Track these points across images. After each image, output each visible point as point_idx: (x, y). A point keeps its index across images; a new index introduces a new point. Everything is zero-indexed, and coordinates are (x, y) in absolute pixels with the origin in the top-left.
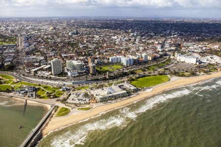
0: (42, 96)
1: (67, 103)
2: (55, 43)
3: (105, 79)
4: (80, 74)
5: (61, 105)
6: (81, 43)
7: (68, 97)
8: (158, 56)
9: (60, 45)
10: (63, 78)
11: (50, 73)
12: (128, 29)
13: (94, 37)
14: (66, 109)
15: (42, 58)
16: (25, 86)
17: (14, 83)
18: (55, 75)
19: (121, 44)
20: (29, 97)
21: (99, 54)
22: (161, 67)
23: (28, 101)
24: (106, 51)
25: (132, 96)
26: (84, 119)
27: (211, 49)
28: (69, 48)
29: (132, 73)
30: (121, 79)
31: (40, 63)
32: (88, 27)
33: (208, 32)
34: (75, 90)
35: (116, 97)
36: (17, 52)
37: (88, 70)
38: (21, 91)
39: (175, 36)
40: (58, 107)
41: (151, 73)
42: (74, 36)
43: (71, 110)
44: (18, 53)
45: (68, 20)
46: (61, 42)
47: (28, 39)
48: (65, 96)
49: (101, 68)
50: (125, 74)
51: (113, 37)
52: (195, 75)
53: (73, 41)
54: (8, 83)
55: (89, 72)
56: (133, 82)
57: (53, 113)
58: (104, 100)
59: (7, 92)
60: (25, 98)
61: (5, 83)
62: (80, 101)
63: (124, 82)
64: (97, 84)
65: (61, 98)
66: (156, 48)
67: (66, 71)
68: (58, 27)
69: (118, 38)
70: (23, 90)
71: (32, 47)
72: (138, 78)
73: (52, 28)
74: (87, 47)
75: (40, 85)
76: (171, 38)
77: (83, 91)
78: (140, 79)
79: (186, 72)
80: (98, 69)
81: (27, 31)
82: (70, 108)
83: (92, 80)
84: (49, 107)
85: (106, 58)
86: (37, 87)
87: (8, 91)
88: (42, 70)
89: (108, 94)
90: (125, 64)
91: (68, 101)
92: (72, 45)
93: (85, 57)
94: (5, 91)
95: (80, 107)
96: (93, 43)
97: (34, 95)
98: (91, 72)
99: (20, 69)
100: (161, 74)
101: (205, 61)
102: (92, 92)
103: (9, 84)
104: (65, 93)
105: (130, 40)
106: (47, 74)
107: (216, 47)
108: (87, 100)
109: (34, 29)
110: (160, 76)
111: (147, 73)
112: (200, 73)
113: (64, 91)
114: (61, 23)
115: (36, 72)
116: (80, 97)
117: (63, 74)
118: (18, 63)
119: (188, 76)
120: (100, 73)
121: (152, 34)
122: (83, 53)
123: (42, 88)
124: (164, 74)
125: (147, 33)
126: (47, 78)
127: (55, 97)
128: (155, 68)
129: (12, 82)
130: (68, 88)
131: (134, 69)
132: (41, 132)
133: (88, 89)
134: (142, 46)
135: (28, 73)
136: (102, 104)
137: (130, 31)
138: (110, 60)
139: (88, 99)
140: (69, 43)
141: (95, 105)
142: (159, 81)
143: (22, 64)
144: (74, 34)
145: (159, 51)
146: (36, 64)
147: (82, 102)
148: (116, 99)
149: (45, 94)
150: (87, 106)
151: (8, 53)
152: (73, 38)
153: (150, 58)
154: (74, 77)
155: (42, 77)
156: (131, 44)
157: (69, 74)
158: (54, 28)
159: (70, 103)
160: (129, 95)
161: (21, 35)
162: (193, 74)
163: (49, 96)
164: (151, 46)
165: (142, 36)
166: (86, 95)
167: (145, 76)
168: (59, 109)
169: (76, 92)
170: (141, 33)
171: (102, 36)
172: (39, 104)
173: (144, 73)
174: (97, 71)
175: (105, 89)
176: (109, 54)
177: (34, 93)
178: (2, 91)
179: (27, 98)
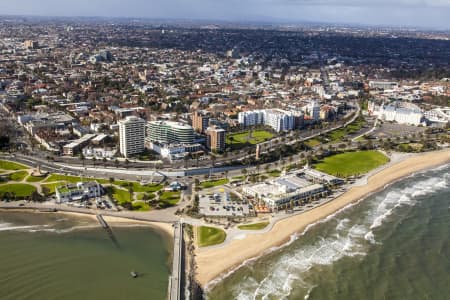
0: (133, 204)
1: (205, 216)
2: (69, 81)
3: (254, 163)
5: (197, 223)
6: (136, 82)
7: (196, 205)
8: (336, 109)
9: (85, 88)
10: (155, 162)
13: (156, 68)
14: (215, 231)
16: (79, 184)
18: (131, 156)
19: (229, 85)
20: (100, 208)
21: (202, 106)
22: (354, 134)
23: (107, 219)
24: (211, 101)
25: (335, 195)
27: (430, 94)
29: (303, 147)
32: (121, 43)
33: (401, 58)
34: (200, 189)
35: (304, 200)
37: (205, 143)
38: (73, 195)
39: (338, 65)
40: (191, 227)
41: (344, 146)
42: (104, 65)
43: (227, 231)
45: (58, 25)
48: (190, 203)
52: (435, 149)
53: (114, 77)
54: (18, 179)
55: (209, 148)
57: (187, 239)
58: (286, 205)
59: (35, 201)
60: (92, 211)
61: (10, 179)
62: (231, 211)
65: (182, 205)
66: (315, 93)
67: (152, 146)
69: (214, 71)
70: (77, 194)
71: (14, 91)
72: (322, 157)
73: (28, 44)
74: (157, 92)
75: (112, 180)
76: (330, 70)
77: (219, 189)
78: (326, 159)
79: (412, 142)
80: (227, 140)
82: (222, 227)
83: (227, 165)
84: (168, 228)
86: (104, 185)
88: (90, 144)
90: (276, 127)
91: (202, 211)
92: (117, 86)
93: (174, 114)
94: (27, 198)
95: (241, 224)
96: (165, 82)
97: (111, 204)
98: (214, 147)
99: (26, 146)
100: (364, 149)
101: (436, 119)
103: (24, 182)
104: (183, 195)
105: (243, 74)
107: (438, 89)
108: (246, 208)
110: (364, 153)
111: (336, 146)
112: (443, 143)
113: (175, 190)
114: (40, 32)
116: (225, 203)
117: (148, 153)
119: (422, 151)
122: (164, 106)
123: (118, 187)
124: (372, 148)
125: (269, 58)
127: (166, 205)
128: (345, 135)
129: (29, 176)
130: (182, 184)
131: (302, 139)
133: (228, 184)
135: (55, 153)
136: (283, 213)
138: (241, 120)
139: (247, 206)
140: (106, 81)
141: (271, 219)
142: (372, 165)
144: (102, 59)
145: (329, 100)
146: (62, 132)
147: (238, 213)
148: (306, 202)
149: (137, 201)
150: (255, 221)
152: (106, 70)
156: (251, 85)
157: (165, 152)
158: (36, 46)
159: (212, 217)
160: (329, 194)
162: (429, 146)
163: (153, 204)
164: (301, 88)
165: (264, 65)
166: (234, 198)
167: (332, 154)
168: (195, 230)
169: (206, 191)
170: (257, 58)
171: (172, 65)
172: (137, 224)
173: (330, 147)
174: (227, 146)
175: (271, 182)
176: (225, 107)
177: (106, 198)
178: (22, 198)
179: (99, 212)
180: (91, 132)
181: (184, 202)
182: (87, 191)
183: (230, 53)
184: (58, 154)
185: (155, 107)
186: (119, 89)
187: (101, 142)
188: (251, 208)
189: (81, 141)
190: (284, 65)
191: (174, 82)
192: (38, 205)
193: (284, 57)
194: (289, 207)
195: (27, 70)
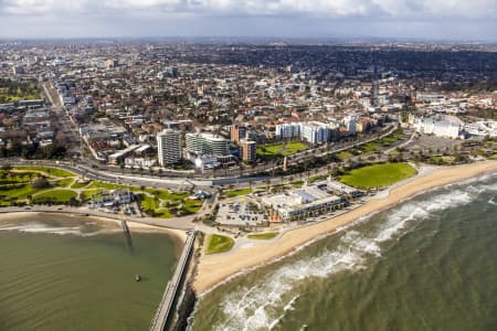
0: (157, 211)
1: (219, 224)
2: (133, 95)
3: (280, 173)
4: (223, 165)
5: (210, 231)
6: (193, 96)
7: (215, 214)
8: (375, 122)
9: (146, 102)
10: (188, 172)
11: (153, 161)
12: (284, 66)
13: (215, 83)
14: (224, 239)
15: (121, 129)
16: (112, 191)
17: (78, 185)
18: (167, 166)
19: (281, 98)
20: (126, 214)
21: (246, 119)
22: (387, 146)
23: (129, 224)
24: (257, 114)
25: (352, 207)
27: (477, 107)
28: (169, 106)
29: (334, 158)
30: (317, 171)
31: (121, 140)
32: (190, 60)
33: (456, 71)
34: (223, 198)
35: (320, 211)
36: (53, 117)
37: (237, 154)
38: (105, 201)
39: (391, 79)
40: (203, 235)
41: (373, 158)
42: (169, 80)
43: (236, 240)
44: (57, 119)
45: (140, 45)
46: (148, 95)
47: (68, 87)
48: (209, 211)
49: (264, 150)
50: (319, 163)
51: (257, 83)
52: (467, 162)
53: (174, 91)
54: (64, 185)
55: (241, 160)
56: (344, 178)
57: (196, 246)
58: (299, 216)
59: (72, 205)
60: (119, 216)
61: (58, 185)
62: (246, 220)
63: (325, 178)
64: (269, 182)
65: (201, 213)
66: (361, 107)
67: (189, 157)
68: (121, 62)
69: (269, 85)
70: (109, 201)
71: (84, 105)
72: (350, 169)
73: (110, 62)
74: (210, 105)
75: (143, 188)
76: (382, 83)
77: (242, 199)
78: (354, 172)
79: (445, 155)
80: (260, 152)
81: (53, 69)
82: (232, 236)
83: (254, 176)
84: (182, 235)
85: (266, 128)
86: (136, 193)
87: (74, 203)
88: (132, 154)
89: (303, 203)
90: (311, 139)
91: (218, 220)
92: (175, 100)
93: (217, 127)
94: (66, 204)
95: (252, 234)
96: (220, 96)
97: (137, 211)
98: (245, 158)
99: (79, 155)
100: (395, 161)
101: (476, 132)
102: (267, 200)
103: (69, 188)
104: (205, 204)
105: (297, 88)
106: (147, 163)
107: (486, 102)
108: (261, 218)
109: (68, 66)
110: (395, 165)
111: (365, 157)
112: (475, 156)
113: (199, 199)
114: (124, 51)
115: (120, 160)
116: (243, 211)
117: (183, 164)
118: (68, 140)
119: (453, 164)
120: (266, 159)
121: (340, 75)
122: (211, 118)
123: (148, 195)
124: (402, 161)
125: (326, 73)
126: (152, 173)
127: (186, 213)
128: (378, 148)
129: (74, 183)
130: (207, 193)
131: (334, 151)
132: (188, 287)
133: (251, 194)
134: (329, 102)
135: (101, 163)
136: (295, 224)
138: (278, 132)
139: (262, 216)
140: (166, 96)
141: (282, 229)
142: (398, 177)
143: (78, 143)
144: (169, 75)
145: (371, 113)
146: (113, 143)
147: (252, 223)
148: (321, 213)
149: (161, 208)
150: (266, 231)
151: (33, 119)
152: (169, 85)
153: (360, 127)
154: (216, 168)
156: (302, 98)
157: (198, 163)
158: (116, 64)
159: (226, 225)
160: (345, 206)
161: (46, 80)
162: (462, 159)
163: (174, 212)
164: (348, 102)
165: (319, 80)
166: (253, 208)
167: (361, 166)
168: (206, 238)
169: (228, 200)
170: (314, 73)
171: (231, 79)
172: (155, 229)
173: (360, 159)
174: (258, 156)
175: (291, 193)
176: (268, 120)
177: (135, 205)
178: (60, 203)
179: (125, 217)
180: (137, 143)
181: (205, 210)
182: (117, 198)
183: (289, 68)
184: (104, 163)
185: (202, 120)
186: (176, 103)
187: (143, 152)
188: (266, 217)
189: (126, 150)
190: (338, 79)
191: (228, 96)
192: (73, 209)
193: (341, 71)
194: (301, 218)
195: (100, 86)
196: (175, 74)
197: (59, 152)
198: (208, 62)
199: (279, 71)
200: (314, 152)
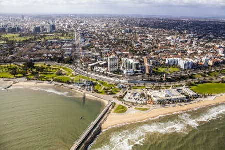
0: (99, 91)
1: (124, 101)
2: (109, 40)
3: (161, 81)
4: (136, 74)
5: (119, 103)
6: (135, 42)
7: (124, 96)
8: (221, 61)
9: (113, 43)
10: (119, 76)
11: (106, 69)
12: (184, 30)
13: (147, 37)
14: (124, 108)
15: (98, 54)
16: (84, 80)
17: (73, 76)
18: (111, 72)
19: (177, 46)
20: (87, 90)
21: (155, 54)
22: (224, 74)
23: (87, 95)
24: (161, 52)
25: (192, 102)
26: (142, 120)
28: (123, 46)
29: (191, 77)
30: (180, 83)
31: (96, 59)
32: (140, 26)
34: (131, 89)
35: (174, 102)
36: (75, 47)
37: (144, 70)
38: (80, 84)
40: (115, 104)
41: (212, 80)
42: (127, 34)
43: (128, 109)
45: (120, 18)
46: (115, 40)
47: (84, 35)
48: (122, 94)
49: (157, 70)
50: (183, 78)
51: (168, 38)
53: (127, 39)
54: (68, 75)
55: (145, 73)
56: (193, 88)
57: (110, 109)
58: (162, 103)
59: (67, 84)
60: (84, 91)
61: (65, 75)
62: (137, 101)
63: (182, 86)
64: (154, 85)
65: (118, 95)
66: (217, 53)
67: (122, 69)
68: (110, 25)
69: (173, 39)
70: (82, 84)
71: (88, 43)
72: (198, 83)
73: (105, 25)
74: (141, 47)
75: (97, 80)
77: (139, 91)
78: (200, 85)
80: (155, 70)
81: (82, 27)
82: (128, 107)
83: (148, 81)
84: (107, 103)
85: (162, 60)
86: (94, 82)
87: (69, 83)
88: (98, 65)
89: (166, 97)
90: (182, 67)
91: (125, 99)
92: (126, 43)
93: (140, 57)
94: (65, 83)
95: (137, 107)
96: (147, 43)
97: (92, 90)
98: (147, 72)
99: (78, 63)
100: (224, 82)
102: (149, 93)
103: (69, 77)
104: (122, 91)
105: (186, 41)
106: (103, 70)
109: (88, 26)
111: (208, 79)
113: (120, 88)
114: (113, 20)
115: (93, 67)
116: (137, 97)
117: (118, 71)
118: (76, 57)
120: (156, 74)
121: (212, 36)
122: (138, 53)
125: (205, 35)
126: (103, 74)
127: (112, 93)
128: (218, 75)
129: (71, 75)
130: (125, 86)
131: (193, 73)
132: (100, 126)
133: (144, 89)
134: (200, 49)
135: (85, 67)
136: (159, 106)
137: (186, 32)
138: (167, 62)
139: (145, 100)
140: (123, 41)
141: (152, 107)
143: (79, 59)
144: (127, 32)
145: (221, 57)
146: (93, 60)
147: (139, 102)
148: (174, 103)
149: (102, 90)
150: (144, 107)
151: (66, 47)
152: (126, 36)
153: (211, 63)
154: (131, 76)
155: (99, 73)
156: (187, 46)
157: (125, 72)
158: (107, 26)
159: (127, 102)
160: (188, 101)
161: (77, 31)
163: (106, 92)
164: (211, 50)
165: (200, 38)
166: (143, 95)
167: (205, 82)
168: (116, 106)
169: (132, 91)
170: (198, 35)
171: (155, 35)
172: (96, 99)
173: (205, 79)
174: (153, 72)
175: (162, 91)
176: (165, 56)
177: (92, 87)
178: (63, 82)
179: (86, 92)
180: (102, 61)
182: (85, 83)
184: (86, 68)
185: (134, 53)
186: (126, 45)
187: (103, 65)
188: (146, 101)
189: (96, 63)
190: (210, 38)
191: (151, 43)
192: (68, 86)
193: (214, 35)
194: (163, 104)
195: (97, 35)
196: (130, 31)
197: (70, 61)
198: (148, 27)
199: (181, 33)
200: (181, 73)
